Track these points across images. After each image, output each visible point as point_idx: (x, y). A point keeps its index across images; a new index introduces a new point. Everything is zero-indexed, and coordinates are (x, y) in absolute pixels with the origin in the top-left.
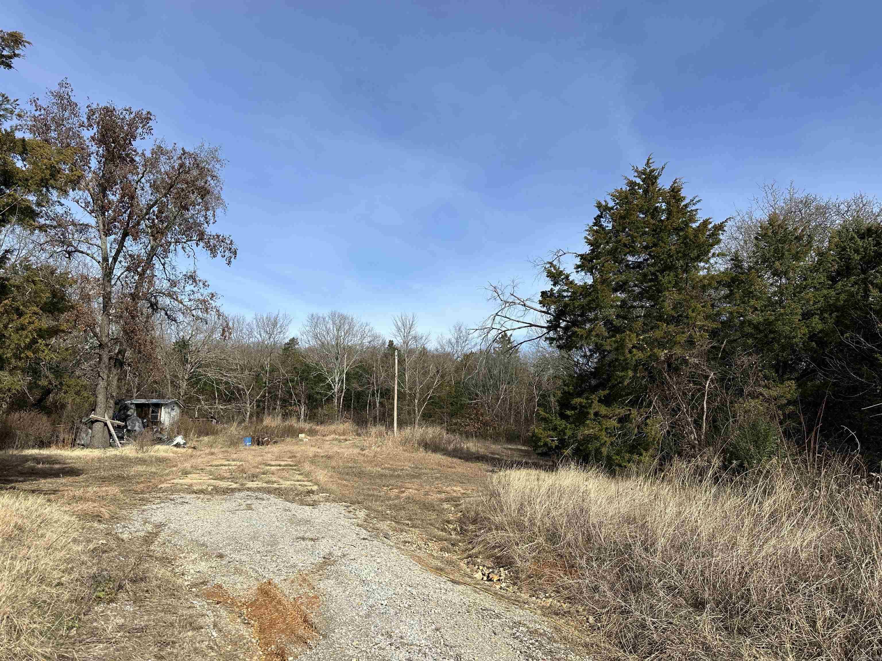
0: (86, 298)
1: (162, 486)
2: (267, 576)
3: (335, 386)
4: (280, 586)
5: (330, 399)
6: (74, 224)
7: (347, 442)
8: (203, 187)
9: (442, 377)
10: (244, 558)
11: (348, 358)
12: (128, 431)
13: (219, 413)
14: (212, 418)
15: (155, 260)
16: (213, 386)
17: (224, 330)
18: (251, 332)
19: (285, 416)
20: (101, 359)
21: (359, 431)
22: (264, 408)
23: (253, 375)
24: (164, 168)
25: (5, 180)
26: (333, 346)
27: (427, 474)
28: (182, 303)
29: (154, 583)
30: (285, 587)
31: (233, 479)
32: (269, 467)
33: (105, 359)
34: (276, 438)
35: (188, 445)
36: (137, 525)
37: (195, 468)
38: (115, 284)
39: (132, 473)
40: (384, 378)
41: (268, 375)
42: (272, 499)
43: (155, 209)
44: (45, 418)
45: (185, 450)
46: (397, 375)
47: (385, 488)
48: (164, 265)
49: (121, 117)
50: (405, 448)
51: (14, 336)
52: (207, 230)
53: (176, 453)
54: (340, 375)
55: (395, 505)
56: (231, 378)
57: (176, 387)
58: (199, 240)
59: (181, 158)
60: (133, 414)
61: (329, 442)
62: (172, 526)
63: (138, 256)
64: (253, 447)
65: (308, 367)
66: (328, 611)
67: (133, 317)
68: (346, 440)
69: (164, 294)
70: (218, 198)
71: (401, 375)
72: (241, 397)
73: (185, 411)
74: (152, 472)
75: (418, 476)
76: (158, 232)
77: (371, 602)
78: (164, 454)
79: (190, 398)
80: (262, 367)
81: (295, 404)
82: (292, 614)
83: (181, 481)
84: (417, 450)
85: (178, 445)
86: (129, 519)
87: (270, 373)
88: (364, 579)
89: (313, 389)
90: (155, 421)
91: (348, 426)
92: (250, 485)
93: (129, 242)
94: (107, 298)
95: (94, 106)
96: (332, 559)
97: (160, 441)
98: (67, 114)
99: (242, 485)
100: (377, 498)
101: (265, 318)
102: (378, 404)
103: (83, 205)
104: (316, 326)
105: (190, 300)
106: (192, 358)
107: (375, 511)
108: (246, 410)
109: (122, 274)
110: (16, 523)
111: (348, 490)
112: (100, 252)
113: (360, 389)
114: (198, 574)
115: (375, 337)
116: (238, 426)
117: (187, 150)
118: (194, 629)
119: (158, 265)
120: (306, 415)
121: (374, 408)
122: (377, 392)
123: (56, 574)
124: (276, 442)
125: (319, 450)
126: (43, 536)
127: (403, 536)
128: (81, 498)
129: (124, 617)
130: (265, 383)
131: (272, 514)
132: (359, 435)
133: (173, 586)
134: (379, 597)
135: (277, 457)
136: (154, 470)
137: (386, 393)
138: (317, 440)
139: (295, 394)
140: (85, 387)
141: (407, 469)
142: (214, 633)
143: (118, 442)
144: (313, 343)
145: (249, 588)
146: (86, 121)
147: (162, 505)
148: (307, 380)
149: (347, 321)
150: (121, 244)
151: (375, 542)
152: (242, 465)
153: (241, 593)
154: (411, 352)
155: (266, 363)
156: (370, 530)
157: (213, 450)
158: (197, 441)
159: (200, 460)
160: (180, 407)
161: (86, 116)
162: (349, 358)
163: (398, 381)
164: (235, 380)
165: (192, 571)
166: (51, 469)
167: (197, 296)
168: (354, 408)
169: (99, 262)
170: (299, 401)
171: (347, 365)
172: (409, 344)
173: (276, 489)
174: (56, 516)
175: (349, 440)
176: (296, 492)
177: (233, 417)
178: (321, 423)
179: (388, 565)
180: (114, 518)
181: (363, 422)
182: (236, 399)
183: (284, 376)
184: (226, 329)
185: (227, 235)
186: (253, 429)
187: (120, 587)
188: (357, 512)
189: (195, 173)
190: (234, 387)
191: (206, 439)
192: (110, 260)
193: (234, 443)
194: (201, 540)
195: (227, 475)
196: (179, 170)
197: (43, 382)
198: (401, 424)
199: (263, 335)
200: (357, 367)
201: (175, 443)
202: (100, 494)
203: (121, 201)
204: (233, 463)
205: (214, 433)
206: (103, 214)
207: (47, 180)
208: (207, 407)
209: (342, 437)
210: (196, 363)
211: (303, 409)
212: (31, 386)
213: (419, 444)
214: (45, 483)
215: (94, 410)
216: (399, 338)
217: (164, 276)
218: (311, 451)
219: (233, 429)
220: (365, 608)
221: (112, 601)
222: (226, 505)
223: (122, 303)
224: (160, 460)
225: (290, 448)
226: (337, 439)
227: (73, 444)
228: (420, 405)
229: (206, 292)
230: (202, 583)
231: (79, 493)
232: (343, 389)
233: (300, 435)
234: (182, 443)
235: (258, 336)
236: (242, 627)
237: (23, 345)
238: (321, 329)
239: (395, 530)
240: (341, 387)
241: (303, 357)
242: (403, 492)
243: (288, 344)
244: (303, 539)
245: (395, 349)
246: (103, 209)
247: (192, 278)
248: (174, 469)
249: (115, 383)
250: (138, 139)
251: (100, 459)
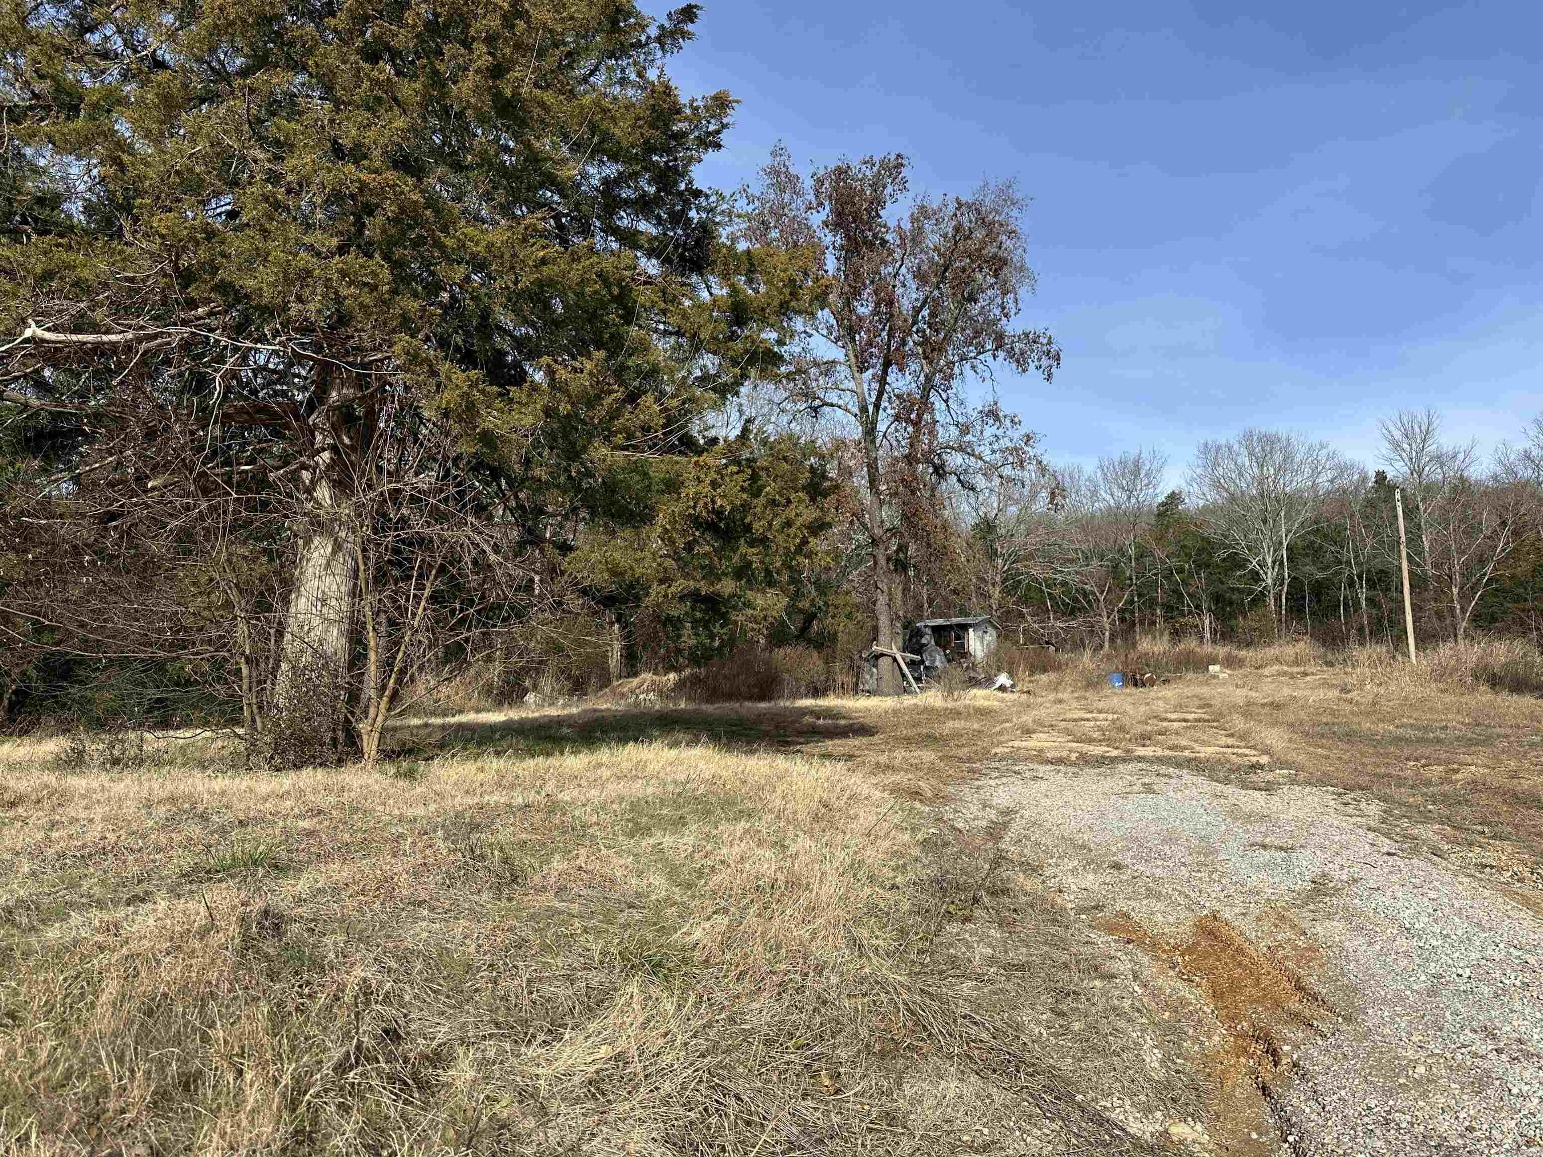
0: (847, 472)
1: (997, 750)
2: (1207, 905)
3: (1266, 574)
4: (1237, 923)
5: (1259, 599)
6: (816, 364)
7: (1308, 678)
8: (995, 256)
9: (1516, 533)
10: (1159, 872)
11: (1288, 517)
12: (926, 668)
13: (1057, 634)
14: (1047, 643)
15: (934, 397)
16: (1042, 591)
17: (1053, 494)
18: (1095, 493)
19: (1177, 634)
20: (876, 563)
21: (1330, 657)
22: (1134, 624)
23: (1108, 566)
24: (933, 239)
25: (737, 317)
26: (1252, 498)
27: (1506, 736)
28: (981, 458)
29: (1023, 899)
30: (1247, 926)
31: (1109, 742)
32: (1165, 724)
33: (882, 561)
34: (1167, 674)
35: (1018, 689)
36: (974, 809)
37: (1040, 725)
38: (881, 445)
39: (947, 731)
40: (1373, 547)
41: (1133, 564)
42: (1187, 777)
43: (925, 312)
44: (815, 655)
45: (1015, 696)
46: (1403, 539)
47: (1412, 763)
48: (946, 401)
49: (860, 176)
50: (1441, 685)
51: (780, 538)
52: (1007, 328)
53: (1002, 700)
54: (1275, 551)
55: (1444, 795)
56: (1070, 574)
57: (986, 596)
58: (997, 349)
59: (955, 215)
60: (929, 643)
61: (1269, 679)
62: (1027, 814)
63: (909, 395)
64: (1128, 691)
65: (1209, 543)
66: (1344, 975)
67: (913, 492)
68: (1305, 674)
69: (953, 448)
70: (1022, 269)
71: (1414, 540)
72: (1091, 606)
73: (1005, 635)
74: (974, 730)
75: (1487, 741)
76: (933, 350)
77: (1433, 968)
78: (986, 703)
79: (1008, 612)
80: (1122, 551)
81: (1190, 612)
82: (1269, 973)
83: (1024, 744)
84: (1473, 689)
85: (1002, 688)
86: (961, 800)
87: (1137, 559)
88: (1408, 926)
89: (1222, 583)
90: (962, 653)
91: (1304, 647)
92: (1140, 752)
93: (893, 376)
94: (872, 467)
95: (821, 172)
96: (1331, 885)
97: (973, 682)
98: (787, 197)
99: (1127, 751)
100: (1400, 781)
101: (1116, 464)
102: (1364, 603)
103: (825, 332)
104: (1216, 465)
105: (993, 452)
106: (1002, 547)
107: (1401, 804)
108: (1102, 628)
109: (888, 427)
110: (821, 798)
111: (1330, 765)
112: (855, 399)
113: (1320, 576)
114: (1085, 893)
115: (1343, 469)
116: (1093, 656)
117: (963, 200)
118: (1103, 977)
119: (939, 405)
120: (1214, 632)
121: (1355, 611)
122: (1360, 577)
123: (887, 873)
124: (1164, 682)
125: (1254, 694)
126: (856, 817)
127: (1474, 854)
128: (887, 767)
129: (990, 945)
130: (1131, 579)
131: (1194, 803)
132: (1330, 664)
133: (1052, 907)
134: (1450, 962)
135: (1175, 707)
136: (976, 726)
137: (1380, 580)
138: (1246, 676)
139: (1189, 595)
140: (857, 606)
141: (1455, 728)
142: (1137, 988)
143: (915, 686)
144: (1211, 496)
145: (1178, 924)
146: (813, 199)
147: (1004, 780)
148: (1208, 566)
149: (1277, 447)
150: (883, 381)
151: (1415, 861)
152: (1118, 719)
153: (1166, 930)
154: (1429, 490)
155: (1127, 543)
156: (1397, 838)
157: (1060, 696)
158: (1030, 682)
159: (1043, 712)
160: (997, 628)
161: (812, 193)
162: (1291, 516)
163: (1408, 554)
164: (1077, 578)
165: (1073, 887)
166: (837, 726)
167: (1005, 443)
168: (1312, 613)
169: (856, 415)
170: (1198, 607)
171: (1288, 531)
172: (1426, 472)
173: (1190, 760)
174: (865, 790)
175: (1313, 674)
176: (1228, 766)
177: (1082, 640)
178: (1247, 645)
179: (1456, 905)
180: (940, 798)
181: (1334, 639)
182: (1082, 609)
183: (1163, 562)
184: (1056, 492)
185: (1040, 330)
186: (1123, 658)
187: (976, 900)
188: (1363, 805)
189: (979, 234)
190: (1077, 590)
191: (1044, 678)
192: (871, 408)
193: (1092, 683)
194: (1080, 839)
195: (1097, 735)
196: (954, 237)
197: (804, 604)
198: (1425, 639)
199: (1117, 493)
200: (1308, 533)
201: (997, 685)
202: (911, 761)
203: (876, 312)
204: (1102, 716)
205: (1057, 667)
206: (853, 339)
207: (787, 302)
208: (1036, 626)
209: (1295, 669)
210: (1010, 555)
211: (1207, 622)
212: (791, 610)
213: (1476, 678)
214: (832, 745)
215: (874, 639)
216: (1399, 465)
217: (949, 419)
218: (1240, 696)
219: (1086, 659)
220: (1423, 978)
221: (966, 920)
222: (1107, 784)
223: (895, 472)
224: (982, 713)
225: (1198, 690)
226: (1285, 673)
227: (856, 690)
228: (1464, 597)
229: (1017, 434)
230: (1096, 907)
231: (883, 759)
232: (1283, 579)
233: (1211, 668)
234: (1008, 685)
235: (1108, 497)
236: (1179, 984)
237: (793, 549)
238: (1226, 468)
239: (1454, 842)
240: (1280, 574)
241: (1196, 525)
242: (1456, 771)
243: (1163, 504)
244: (1264, 847)
245: (1392, 488)
246: (851, 332)
247: (992, 414)
248: (1008, 725)
249: (899, 595)
250: (888, 204)
251: (895, 712)
